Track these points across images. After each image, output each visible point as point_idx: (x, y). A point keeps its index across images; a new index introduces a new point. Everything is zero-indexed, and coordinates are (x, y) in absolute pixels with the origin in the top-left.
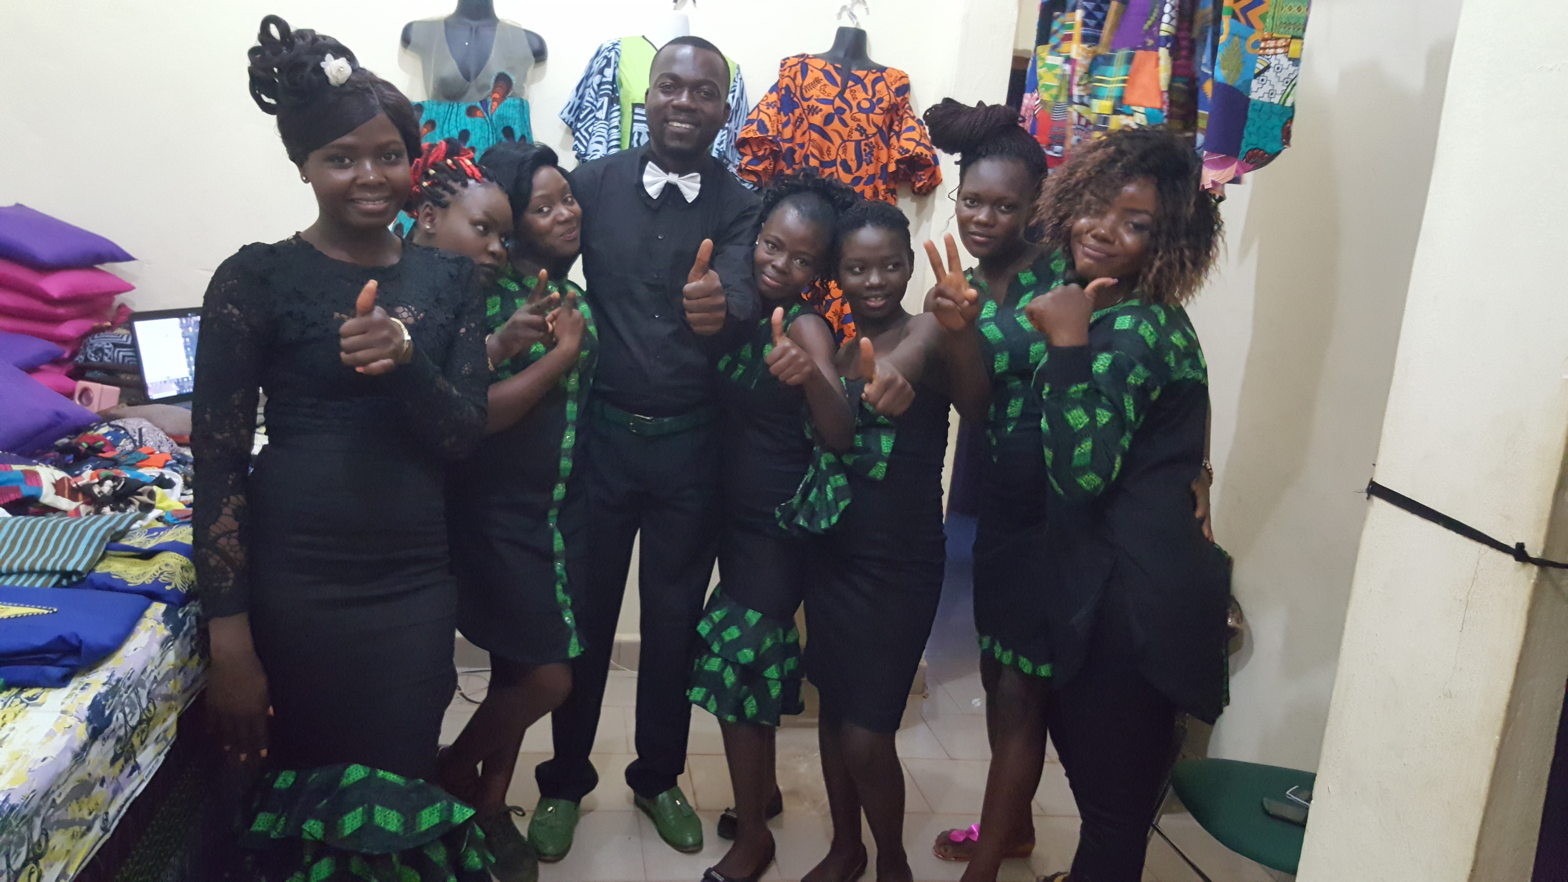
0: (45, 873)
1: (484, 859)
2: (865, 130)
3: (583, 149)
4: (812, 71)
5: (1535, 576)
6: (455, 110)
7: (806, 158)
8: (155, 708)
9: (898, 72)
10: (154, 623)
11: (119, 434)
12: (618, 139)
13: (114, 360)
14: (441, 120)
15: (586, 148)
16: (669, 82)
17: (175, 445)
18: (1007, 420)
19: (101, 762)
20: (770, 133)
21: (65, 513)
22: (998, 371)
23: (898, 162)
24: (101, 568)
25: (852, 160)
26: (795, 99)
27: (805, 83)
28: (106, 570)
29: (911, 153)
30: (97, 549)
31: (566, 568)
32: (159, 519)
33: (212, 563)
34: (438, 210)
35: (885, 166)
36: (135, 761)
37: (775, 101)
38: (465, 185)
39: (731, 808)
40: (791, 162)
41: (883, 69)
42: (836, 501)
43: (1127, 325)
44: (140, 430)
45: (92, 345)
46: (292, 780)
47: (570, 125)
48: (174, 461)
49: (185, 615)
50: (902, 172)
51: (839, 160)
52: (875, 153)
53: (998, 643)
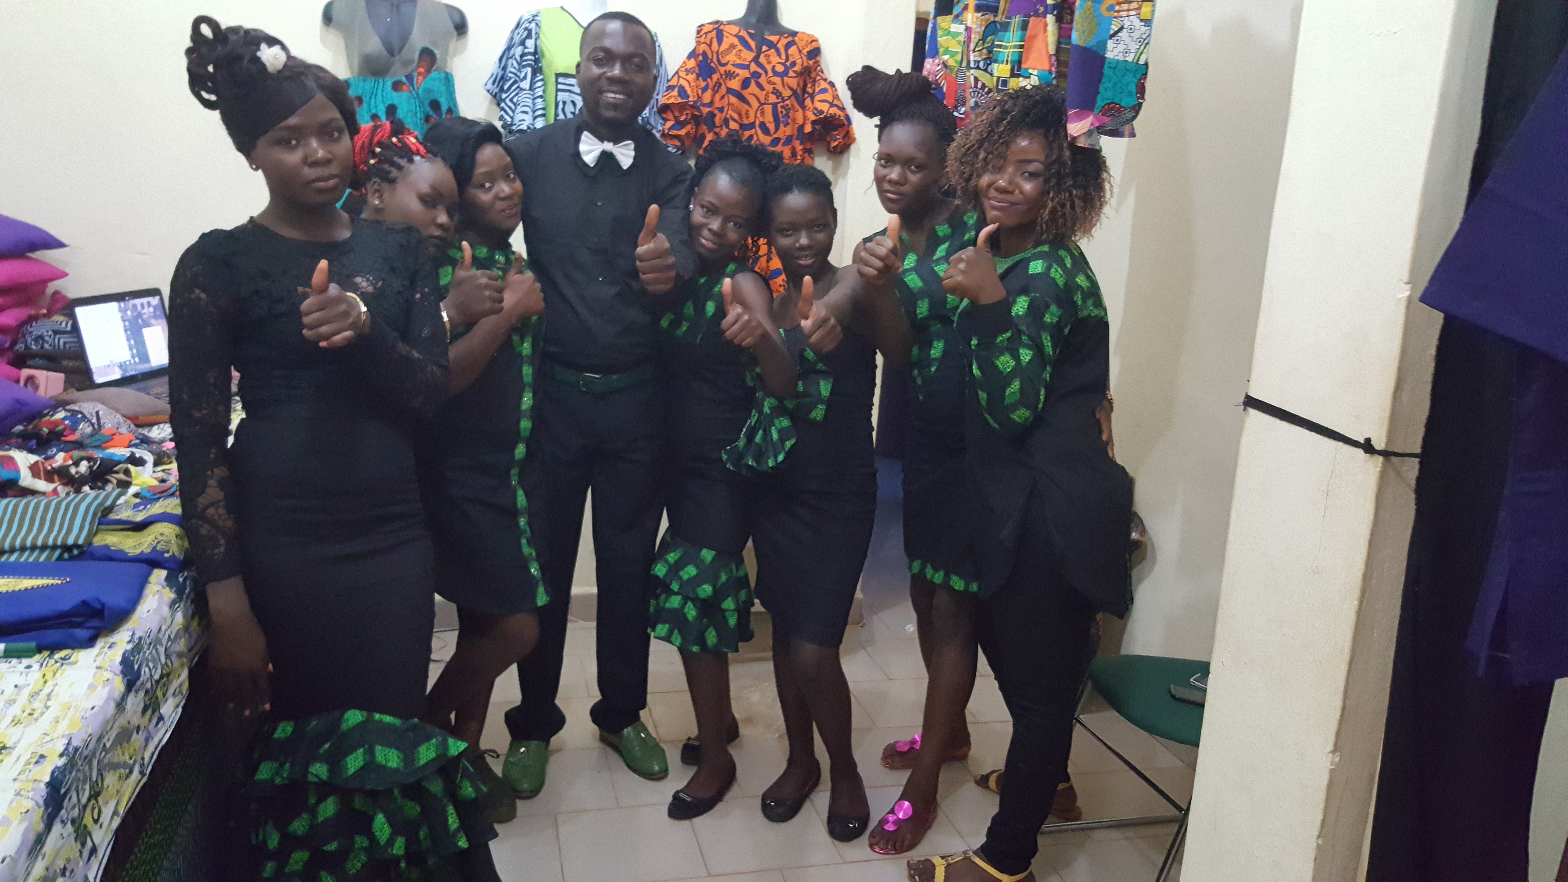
0: (103, 809)
1: (476, 789)
2: (781, 93)
3: (509, 119)
4: (727, 37)
5: (1380, 465)
6: (381, 84)
7: (726, 122)
8: (172, 664)
9: (809, 35)
10: (160, 588)
11: (76, 418)
12: (543, 109)
13: (54, 345)
14: (368, 96)
15: (512, 118)
16: (601, 55)
17: (133, 426)
18: (930, 361)
19: (135, 712)
20: (690, 99)
21: (44, 494)
22: (920, 316)
23: (814, 123)
24: (98, 541)
25: (770, 122)
26: (712, 65)
27: (722, 49)
28: (103, 543)
29: (825, 114)
30: (91, 524)
31: (529, 523)
32: (136, 495)
33: (203, 532)
34: (385, 186)
35: (802, 127)
36: (159, 712)
37: (693, 68)
38: (411, 161)
39: (692, 737)
40: (712, 126)
41: (794, 34)
42: (782, 440)
43: (1040, 269)
44: (97, 413)
45: (31, 332)
46: (291, 729)
47: (495, 96)
48: (137, 441)
49: (185, 580)
50: (816, 133)
51: (757, 123)
52: (791, 115)
53: (929, 566)
